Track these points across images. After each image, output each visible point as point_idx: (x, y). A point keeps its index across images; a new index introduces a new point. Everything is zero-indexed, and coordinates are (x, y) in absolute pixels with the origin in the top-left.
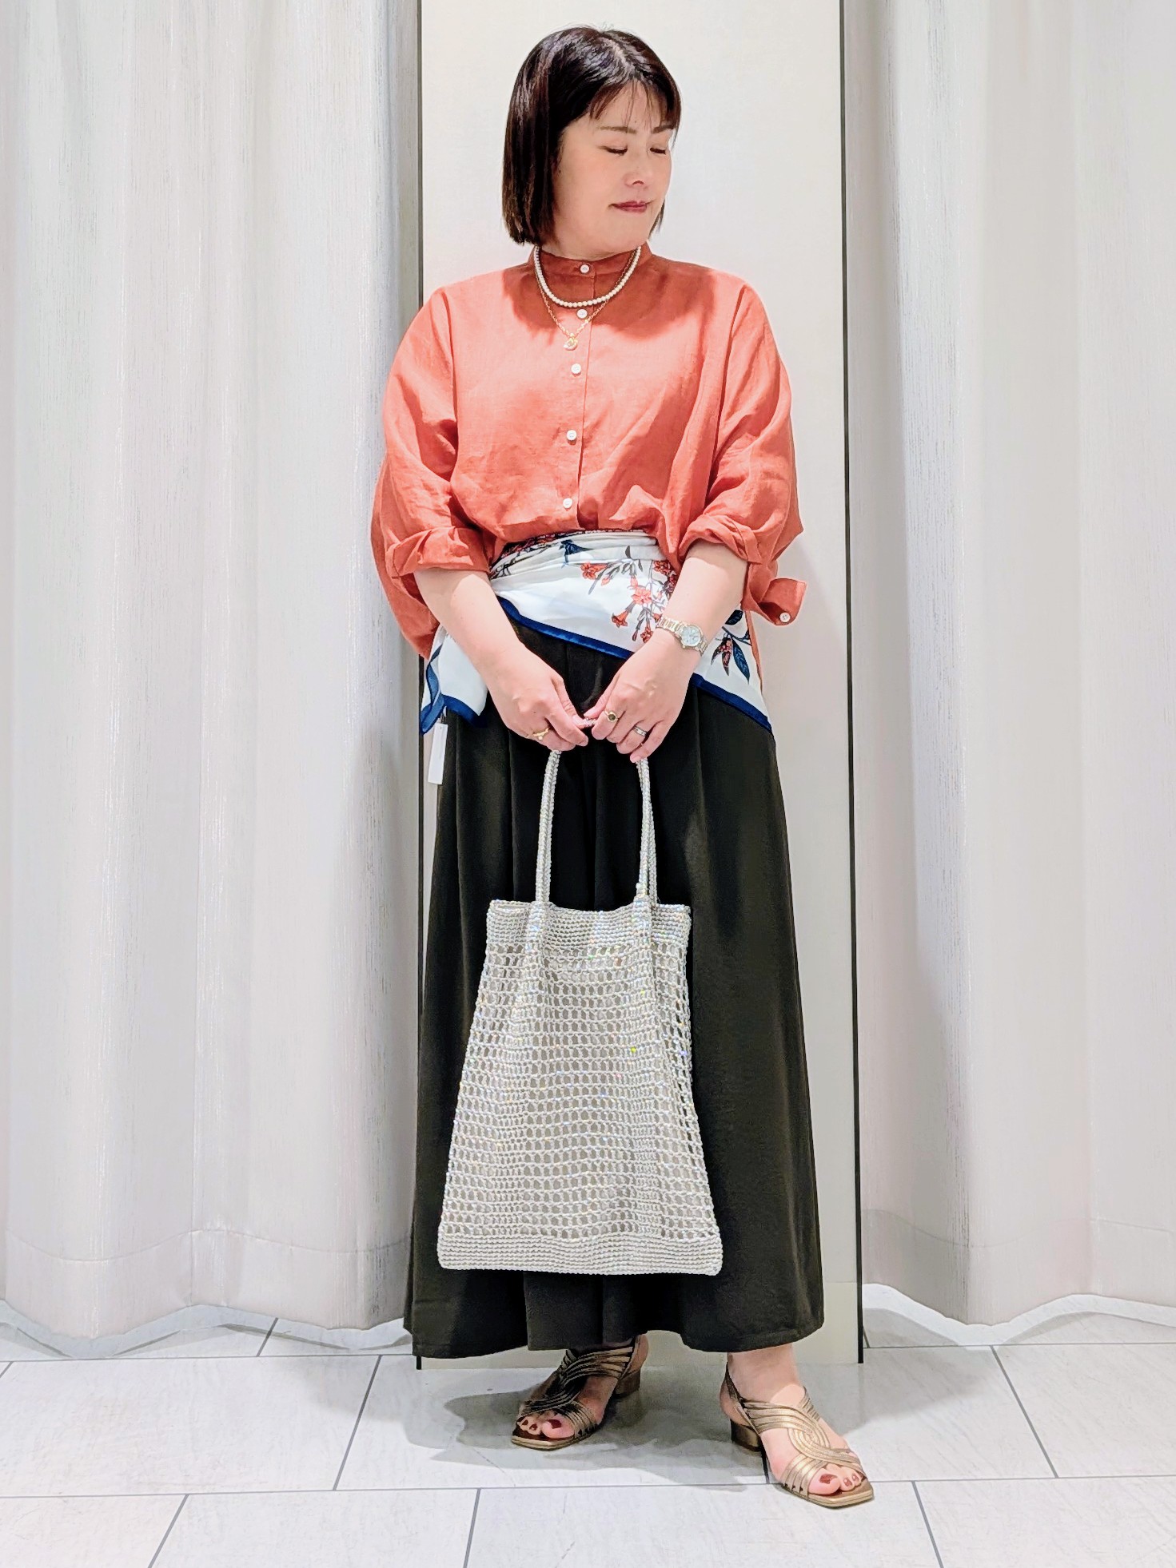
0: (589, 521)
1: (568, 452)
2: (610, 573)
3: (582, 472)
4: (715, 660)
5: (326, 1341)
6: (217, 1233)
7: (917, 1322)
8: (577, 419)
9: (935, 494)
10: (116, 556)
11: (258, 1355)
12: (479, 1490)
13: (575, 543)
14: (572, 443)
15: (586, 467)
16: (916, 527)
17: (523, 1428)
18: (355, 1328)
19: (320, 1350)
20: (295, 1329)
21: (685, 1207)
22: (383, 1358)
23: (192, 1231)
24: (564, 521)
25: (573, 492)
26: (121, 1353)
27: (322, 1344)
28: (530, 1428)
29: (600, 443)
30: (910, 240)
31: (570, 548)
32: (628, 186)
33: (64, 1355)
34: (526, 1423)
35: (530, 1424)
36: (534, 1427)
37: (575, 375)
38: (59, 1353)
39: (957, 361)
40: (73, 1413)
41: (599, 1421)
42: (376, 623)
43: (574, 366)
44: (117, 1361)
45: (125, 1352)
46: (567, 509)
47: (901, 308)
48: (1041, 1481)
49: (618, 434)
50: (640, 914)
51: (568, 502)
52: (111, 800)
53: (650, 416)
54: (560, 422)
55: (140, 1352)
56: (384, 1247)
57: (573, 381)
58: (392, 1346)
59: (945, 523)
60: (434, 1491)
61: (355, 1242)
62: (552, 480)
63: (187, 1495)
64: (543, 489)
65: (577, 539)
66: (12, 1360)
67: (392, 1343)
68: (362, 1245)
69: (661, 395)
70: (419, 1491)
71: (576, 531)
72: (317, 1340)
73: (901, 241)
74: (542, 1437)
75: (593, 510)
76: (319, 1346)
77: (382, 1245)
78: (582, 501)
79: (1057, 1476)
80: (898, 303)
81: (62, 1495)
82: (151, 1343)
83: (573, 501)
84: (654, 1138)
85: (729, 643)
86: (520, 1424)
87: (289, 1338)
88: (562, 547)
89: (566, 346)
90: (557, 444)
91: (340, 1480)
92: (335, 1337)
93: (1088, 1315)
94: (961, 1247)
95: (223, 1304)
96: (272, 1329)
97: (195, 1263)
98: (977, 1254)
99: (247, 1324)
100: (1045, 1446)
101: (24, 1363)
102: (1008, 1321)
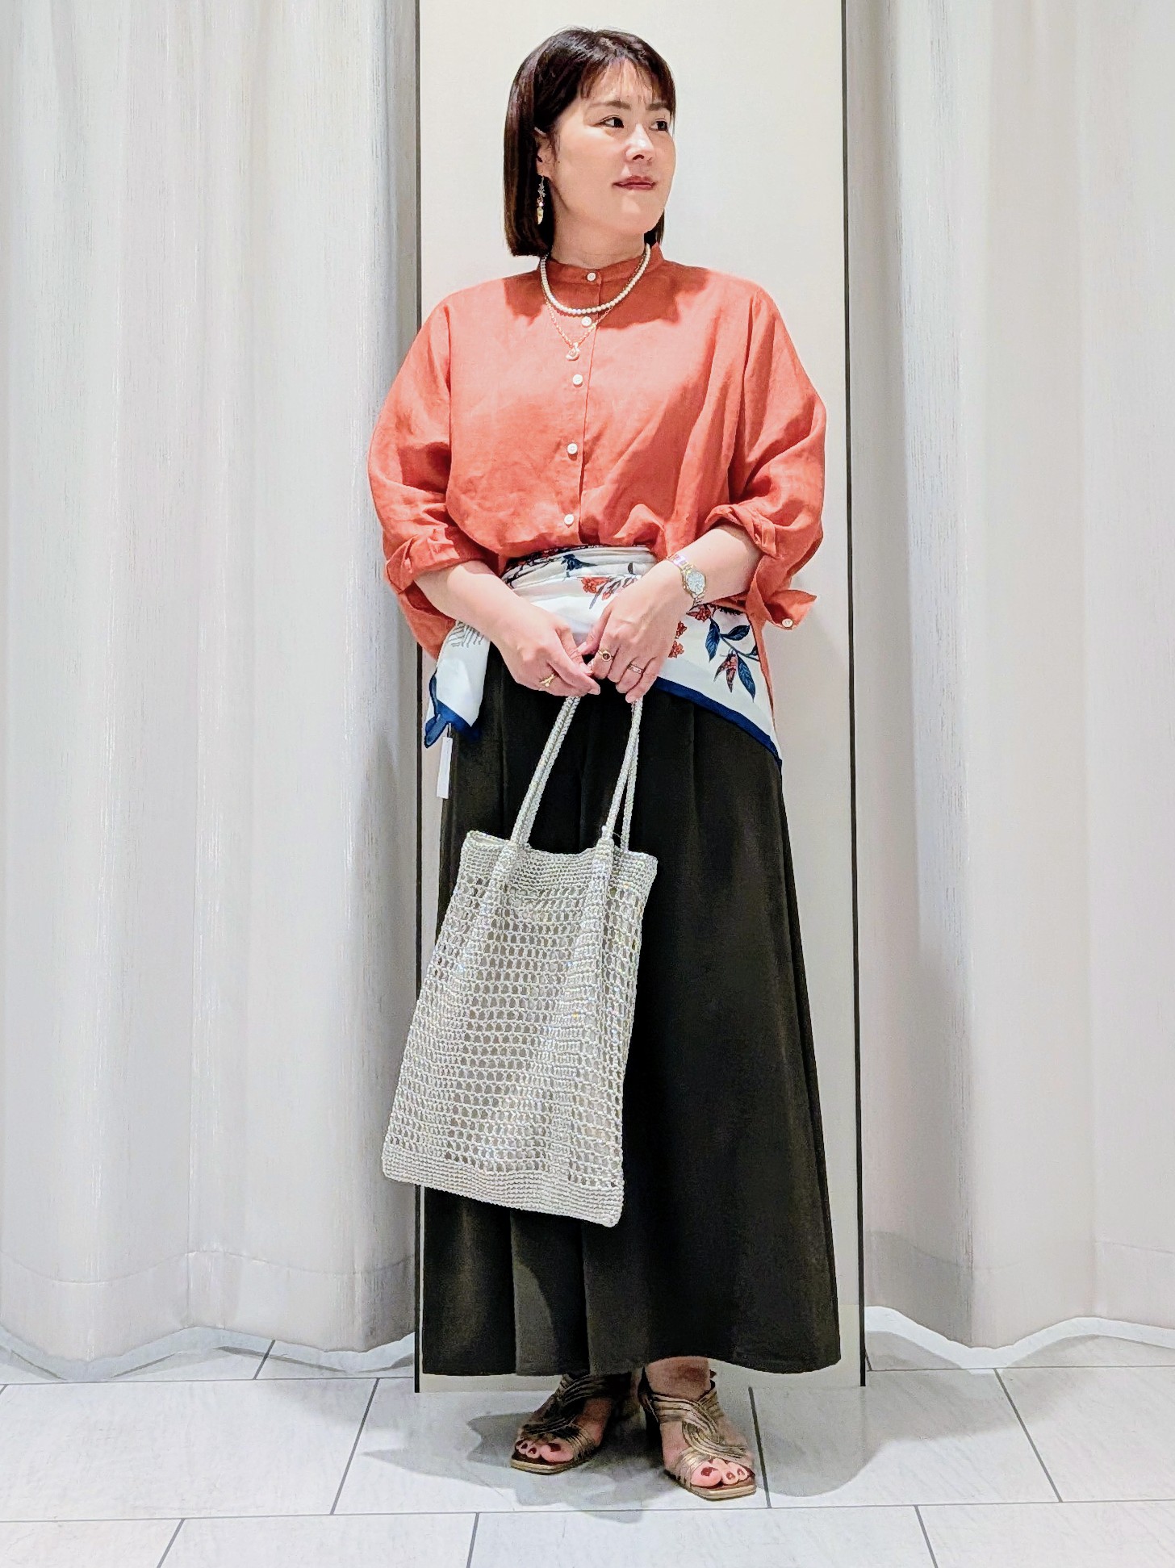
0: (590, 536)
1: (569, 466)
2: (611, 587)
3: (584, 487)
4: (719, 676)
5: (323, 1363)
6: (214, 1254)
7: (920, 1345)
8: (578, 432)
9: (938, 508)
10: (111, 571)
11: (255, 1378)
12: (478, 1514)
13: (576, 557)
14: (573, 457)
15: (588, 482)
17: (522, 1451)
18: (353, 1350)
19: (317, 1373)
20: (292, 1352)
21: (593, 1154)
22: (380, 1381)
23: (188, 1253)
24: (566, 538)
25: (574, 507)
26: (118, 1375)
27: (320, 1367)
28: (529, 1452)
29: (602, 455)
30: (912, 251)
31: (572, 563)
32: (629, 162)
33: (59, 1378)
34: (525, 1447)
35: (529, 1448)
36: (534, 1450)
37: (577, 386)
38: (55, 1376)
39: (961, 373)
40: (68, 1436)
41: (598, 1443)
42: (374, 639)
43: (575, 377)
44: (112, 1384)
45: (120, 1374)
46: (569, 526)
47: (904, 320)
48: (1045, 1505)
49: (618, 449)
50: (602, 857)
51: (569, 519)
52: (107, 817)
53: (650, 430)
54: (561, 434)
55: (144, 1373)
56: (382, 1269)
57: (575, 393)
58: (388, 1369)
59: (948, 538)
60: (432, 1515)
61: (353, 1264)
62: (553, 495)
63: (183, 1520)
64: (545, 505)
65: (580, 554)
66: (6, 1383)
67: (388, 1367)
68: (359, 1266)
69: (663, 407)
70: (417, 1515)
71: (577, 546)
72: (313, 1362)
73: (904, 252)
74: (541, 1460)
75: (594, 526)
76: (316, 1369)
77: (380, 1266)
78: (583, 518)
79: (1061, 1501)
80: (901, 315)
81: (56, 1519)
82: (147, 1366)
83: (575, 517)
84: (574, 1080)
85: (733, 659)
86: (519, 1448)
87: (286, 1360)
88: (564, 562)
89: (568, 357)
90: (558, 458)
91: (338, 1504)
92: (333, 1359)
93: (1094, 1337)
94: (965, 1269)
95: (220, 1326)
96: (269, 1351)
97: (192, 1286)
98: (981, 1276)
99: (244, 1347)
100: (1049, 1471)
101: (18, 1386)
102: (1012, 1345)
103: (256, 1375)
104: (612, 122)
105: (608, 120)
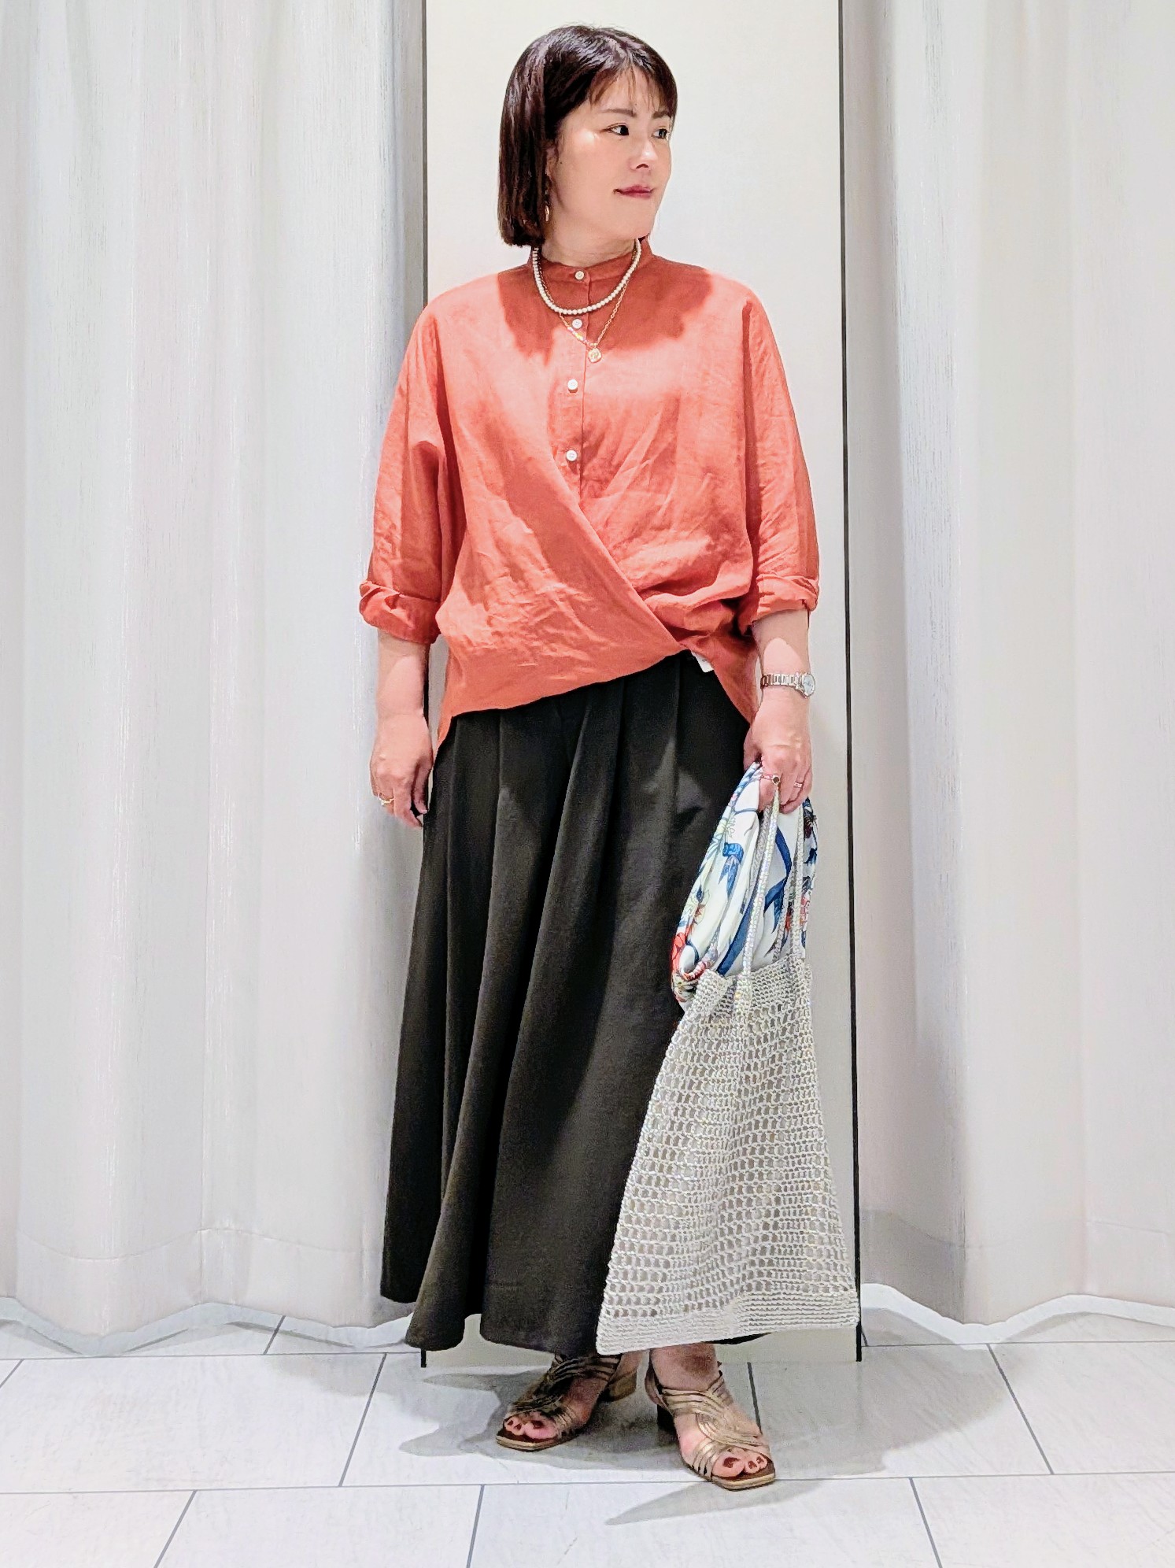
1: (568, 473)
3: (583, 496)
5: (332, 1338)
6: (226, 1231)
7: (915, 1321)
8: (575, 438)
9: (932, 503)
11: (265, 1353)
12: (483, 1486)
14: (572, 464)
15: (586, 491)
16: (914, 535)
17: (508, 1428)
18: (361, 1325)
19: (325, 1349)
20: (301, 1327)
22: (388, 1356)
23: (201, 1230)
26: (130, 1351)
27: (327, 1342)
28: (515, 1428)
30: (908, 252)
32: (633, 171)
33: (74, 1352)
34: (511, 1423)
35: (515, 1424)
36: (519, 1427)
37: (571, 391)
38: (71, 1350)
39: (954, 371)
40: (83, 1409)
41: (585, 1423)
43: (570, 382)
44: (126, 1359)
45: (134, 1349)
47: (899, 319)
48: (1037, 1477)
52: (120, 805)
54: (559, 442)
55: (149, 1350)
57: (570, 398)
58: (396, 1344)
59: (942, 531)
60: (438, 1487)
61: (362, 1242)
63: (195, 1491)
66: (22, 1358)
67: (396, 1342)
68: (368, 1244)
70: (424, 1487)
72: (323, 1338)
73: (899, 253)
74: (524, 1437)
76: (325, 1345)
79: (1052, 1473)
81: (71, 1491)
82: (161, 1340)
86: (506, 1424)
87: (296, 1335)
91: (346, 1476)
92: (342, 1335)
93: (1084, 1314)
94: (957, 1248)
95: (232, 1301)
96: (279, 1326)
97: (205, 1261)
98: (972, 1254)
99: (255, 1322)
100: (1040, 1443)
101: (33, 1361)
102: (1004, 1321)
103: (266, 1351)
104: (618, 130)
105: (615, 128)
